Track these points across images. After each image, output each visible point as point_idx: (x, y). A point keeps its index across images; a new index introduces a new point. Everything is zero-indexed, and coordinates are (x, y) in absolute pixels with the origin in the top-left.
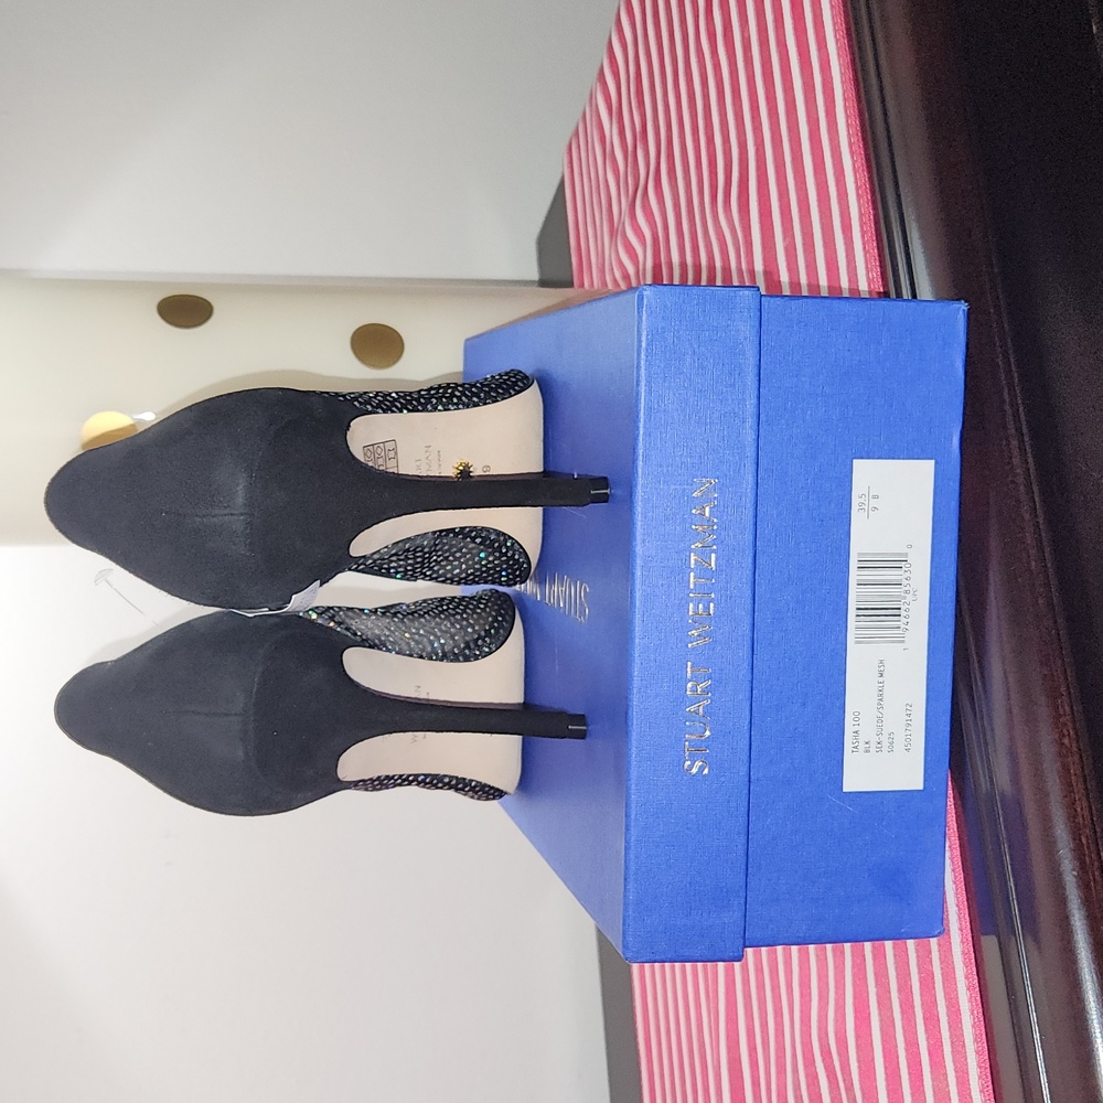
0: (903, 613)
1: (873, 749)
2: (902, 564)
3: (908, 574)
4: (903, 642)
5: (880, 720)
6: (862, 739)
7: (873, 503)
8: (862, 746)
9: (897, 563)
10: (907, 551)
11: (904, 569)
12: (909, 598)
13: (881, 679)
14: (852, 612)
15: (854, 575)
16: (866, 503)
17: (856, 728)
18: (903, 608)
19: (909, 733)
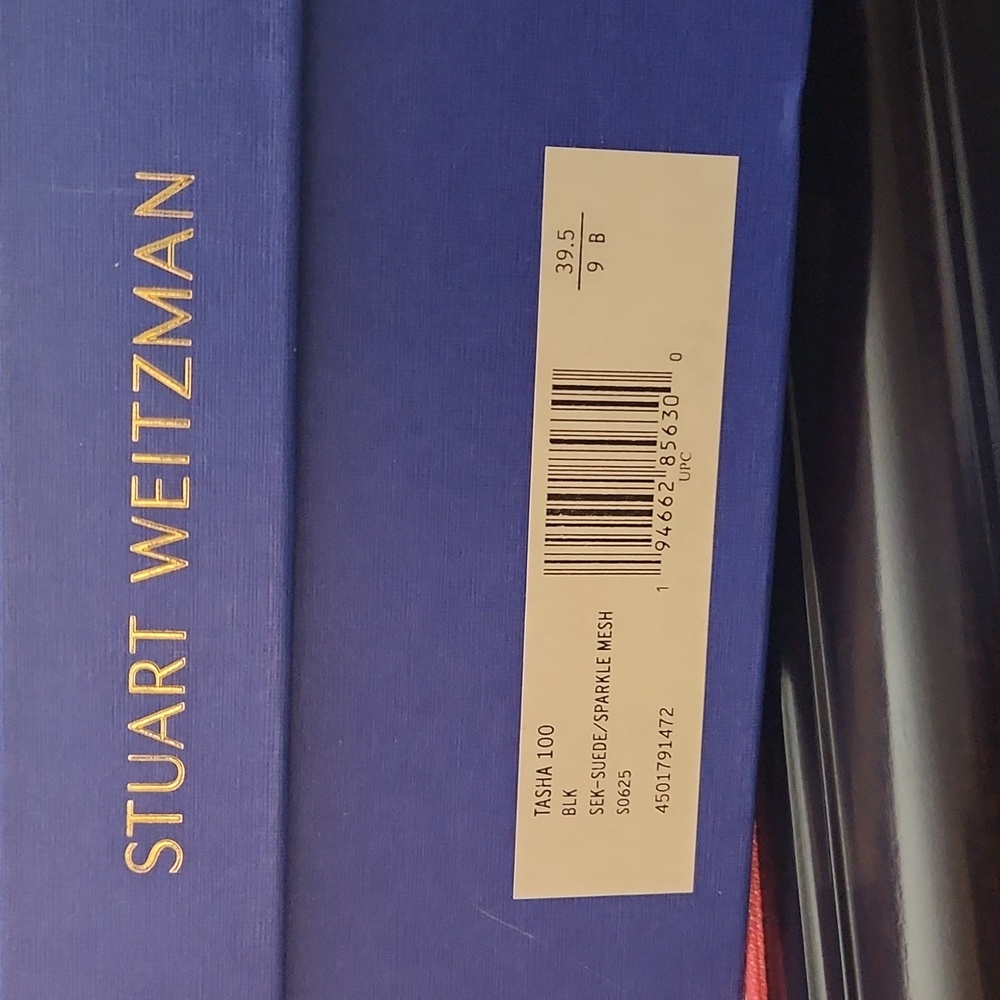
0: (657, 508)
1: (583, 807)
2: (659, 397)
3: (670, 421)
4: (657, 572)
5: (600, 742)
6: (557, 786)
7: (592, 252)
8: (557, 801)
9: (647, 393)
10: (669, 366)
11: (661, 406)
12: (672, 473)
13: (604, 655)
14: (538, 505)
15: (545, 420)
16: (575, 251)
17: (545, 762)
18: (658, 496)
19: (663, 771)
